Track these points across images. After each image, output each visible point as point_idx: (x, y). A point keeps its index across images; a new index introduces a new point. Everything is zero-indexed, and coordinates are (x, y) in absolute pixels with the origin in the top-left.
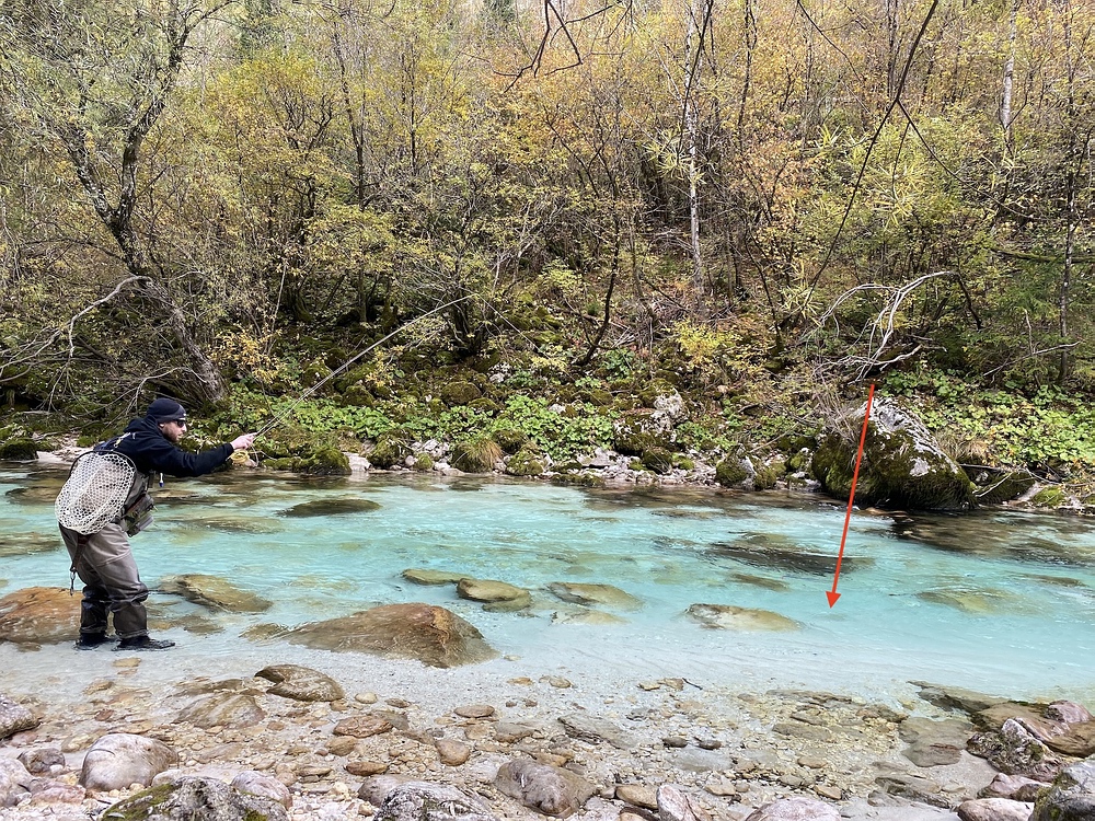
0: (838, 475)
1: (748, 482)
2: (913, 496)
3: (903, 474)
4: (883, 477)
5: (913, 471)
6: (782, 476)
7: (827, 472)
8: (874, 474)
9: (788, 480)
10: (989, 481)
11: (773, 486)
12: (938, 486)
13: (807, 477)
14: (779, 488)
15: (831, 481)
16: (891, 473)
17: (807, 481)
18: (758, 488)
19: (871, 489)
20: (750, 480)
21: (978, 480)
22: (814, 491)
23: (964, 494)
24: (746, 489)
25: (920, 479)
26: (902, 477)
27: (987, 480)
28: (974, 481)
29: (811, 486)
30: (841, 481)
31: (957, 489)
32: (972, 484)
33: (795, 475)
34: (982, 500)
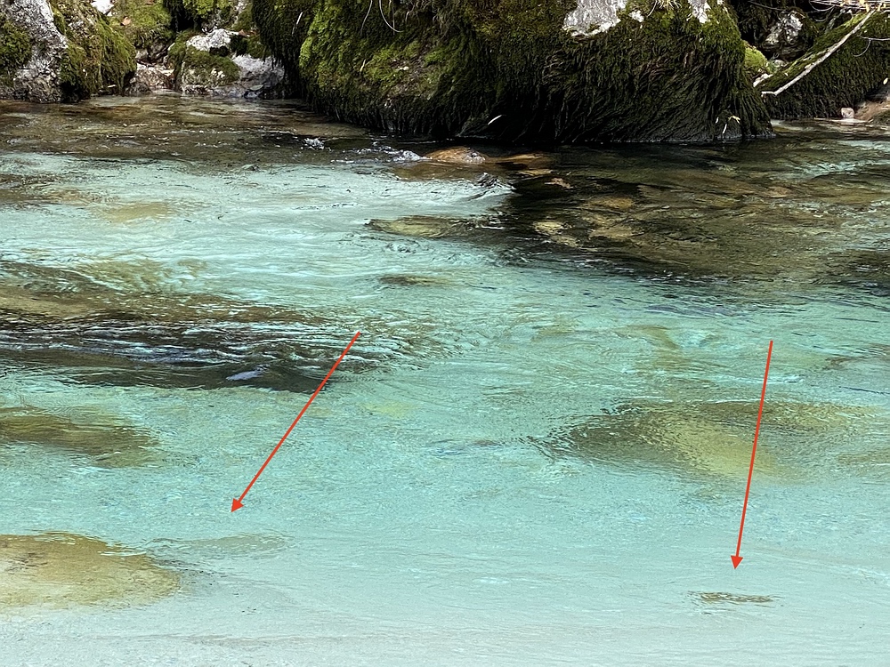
0: (337, 41)
1: (37, 72)
2: (572, 104)
3: (542, 30)
4: (481, 42)
5: (572, 20)
6: (156, 46)
7: (303, 28)
8: (454, 32)
9: (178, 60)
10: (806, 42)
11: (124, 83)
12: (648, 65)
13: (239, 46)
14: (146, 91)
15: (314, 58)
16: (505, 28)
17: (240, 60)
18: (73, 91)
19: (444, 83)
20: (42, 64)
21: (772, 39)
22: (265, 95)
23: (726, 89)
24: (30, 99)
25: (595, 45)
26: (539, 40)
27: (800, 38)
28: (759, 42)
29: (251, 78)
30: (348, 58)
31: (707, 72)
32: (753, 54)
33: (200, 43)
34: (784, 107)
